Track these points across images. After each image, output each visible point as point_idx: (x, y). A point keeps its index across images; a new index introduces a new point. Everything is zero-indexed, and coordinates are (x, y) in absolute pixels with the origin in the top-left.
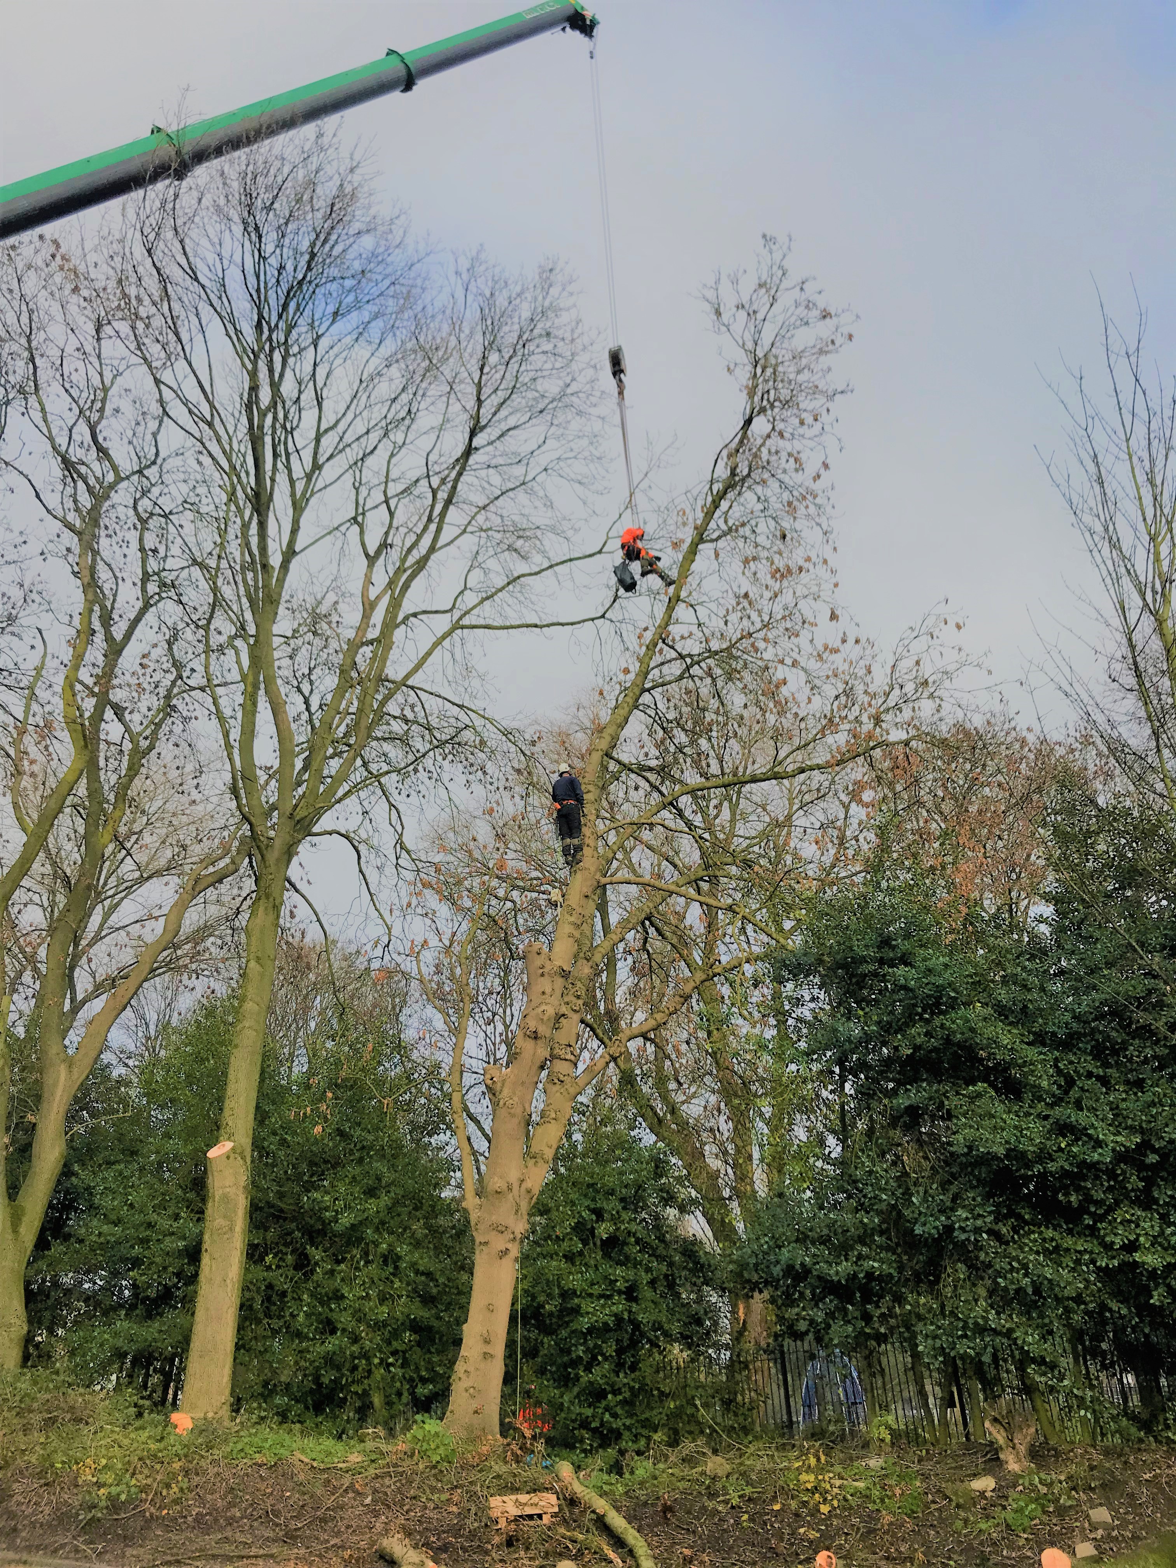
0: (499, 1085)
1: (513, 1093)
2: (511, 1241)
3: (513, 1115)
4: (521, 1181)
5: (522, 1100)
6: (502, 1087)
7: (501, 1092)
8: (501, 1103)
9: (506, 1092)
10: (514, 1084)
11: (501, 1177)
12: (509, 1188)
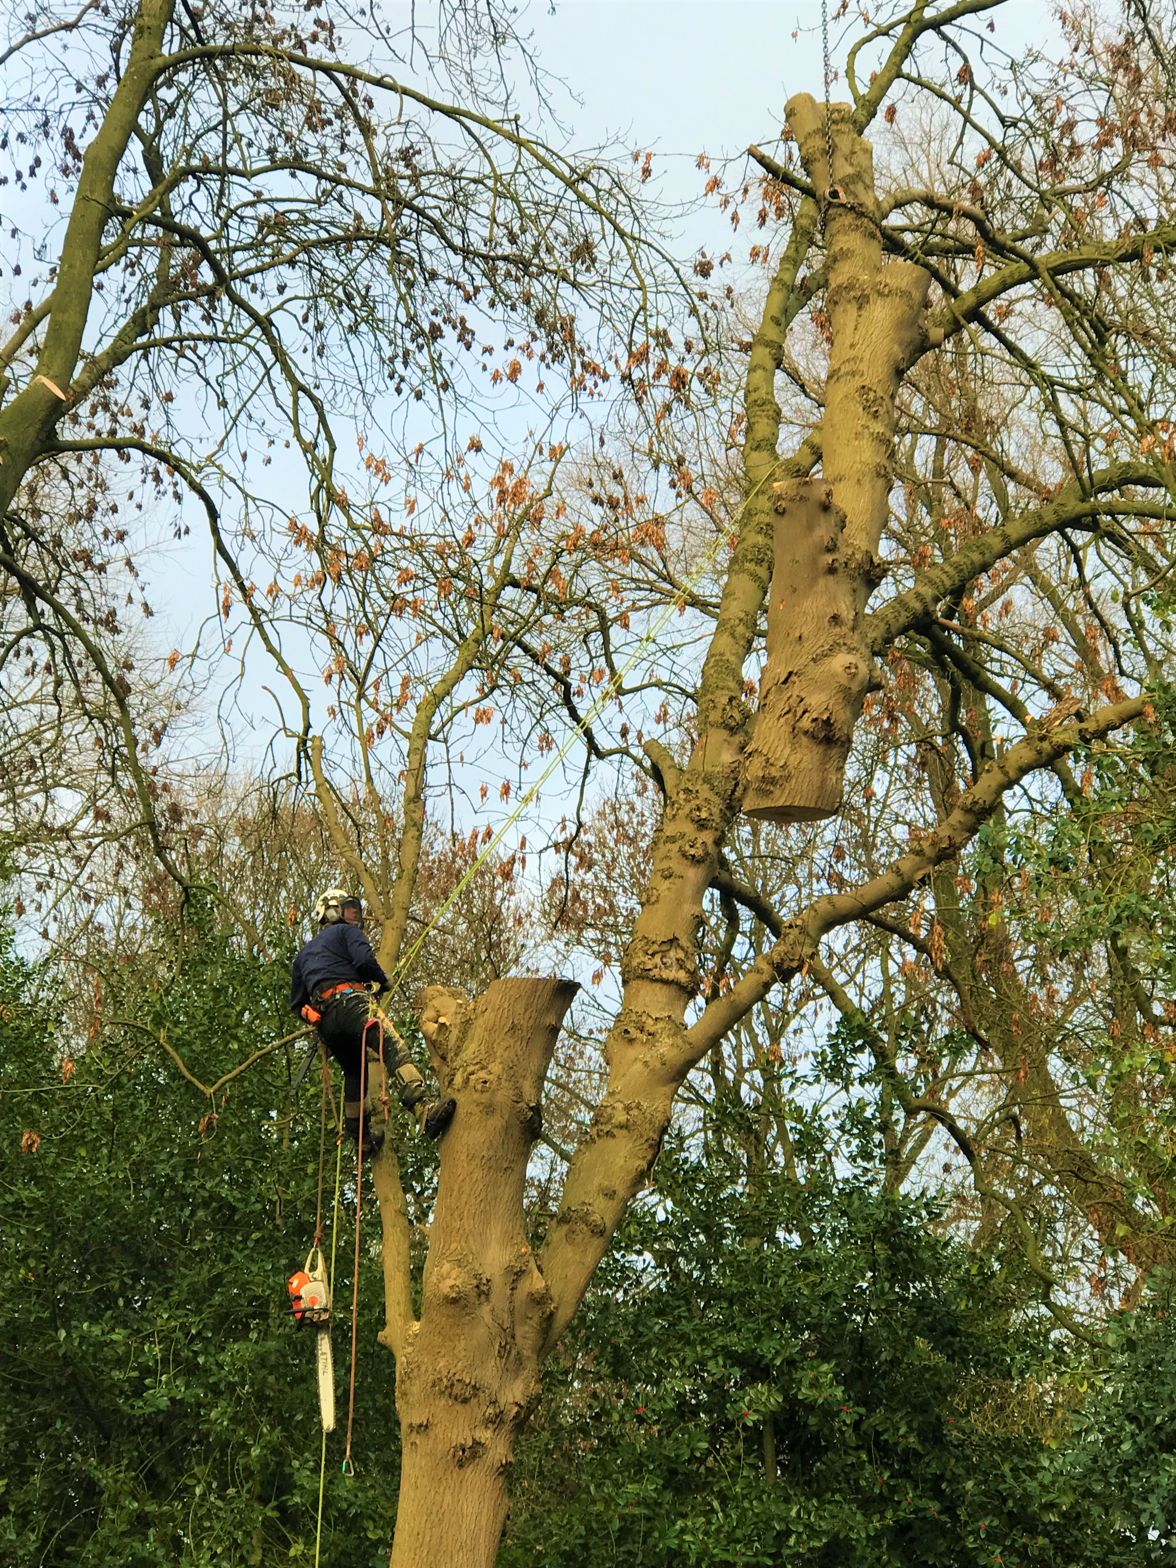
0: (455, 1034)
1: (490, 1053)
2: (488, 1422)
3: (489, 1109)
4: (517, 1275)
5: (512, 1070)
6: (462, 1039)
7: (458, 1050)
8: (459, 1079)
9: (471, 1050)
10: (491, 1030)
11: (459, 1263)
12: (483, 1291)
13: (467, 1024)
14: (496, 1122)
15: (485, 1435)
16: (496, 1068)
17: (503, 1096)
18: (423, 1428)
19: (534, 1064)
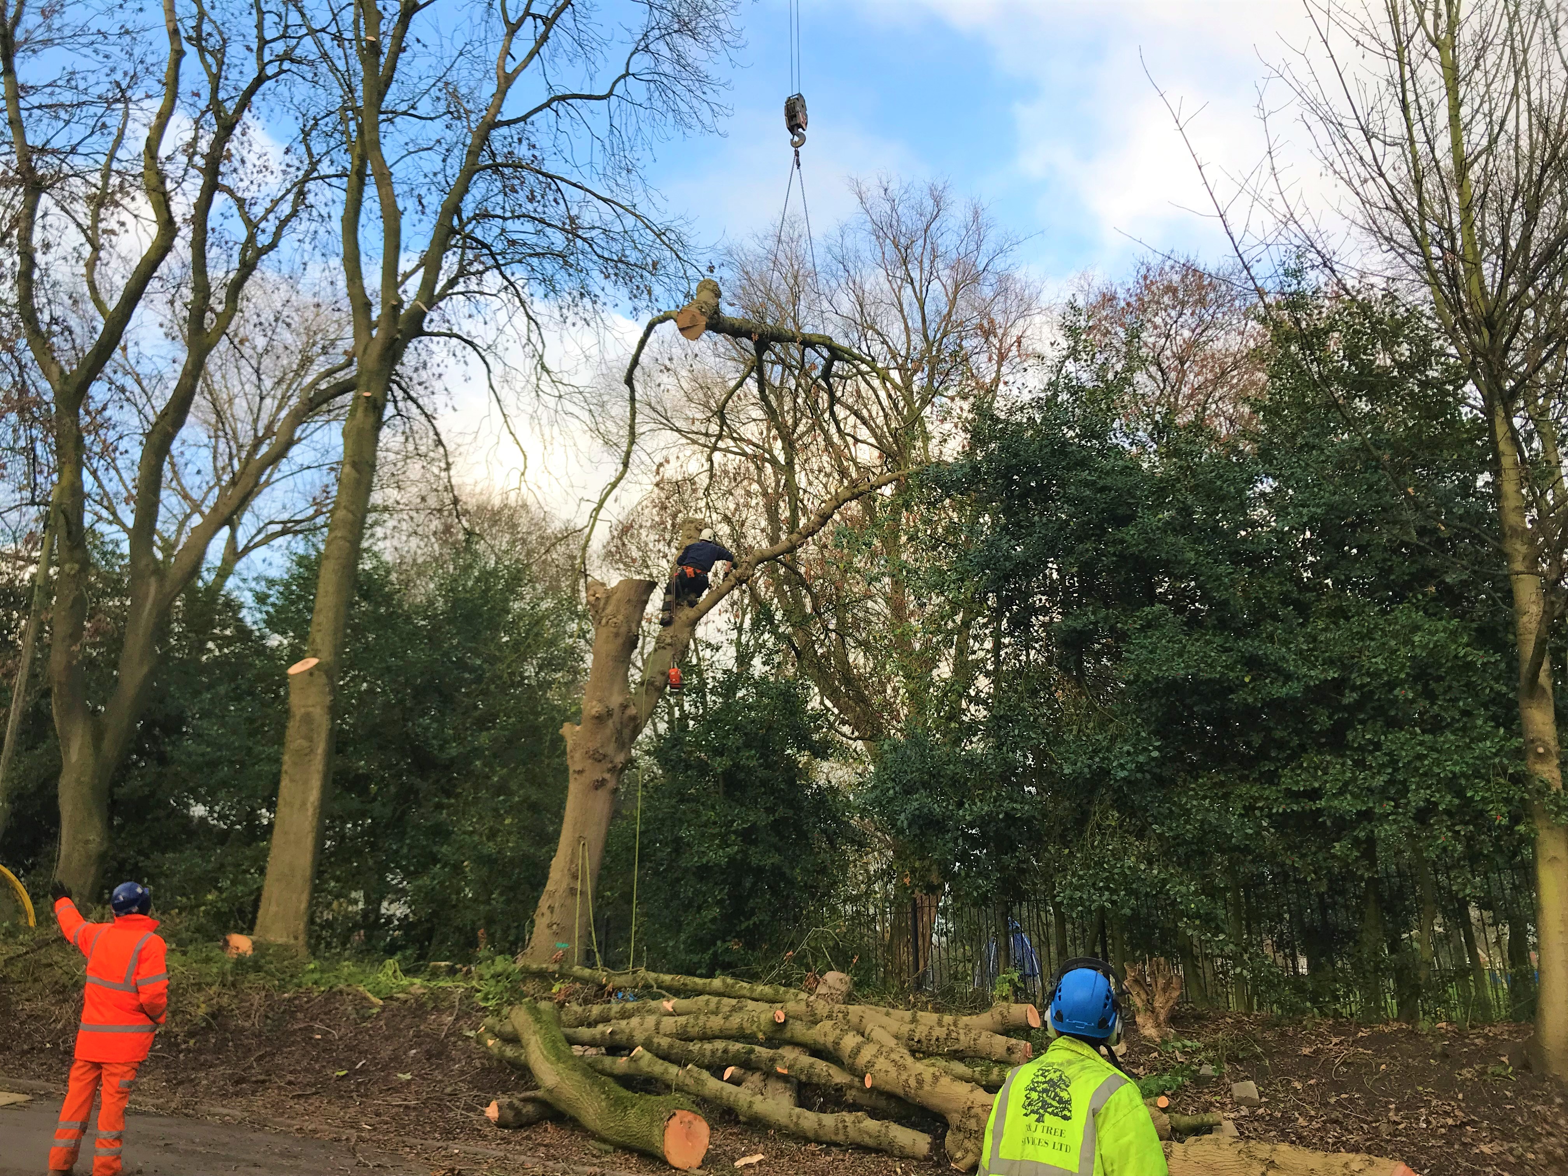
0: (602, 601)
1: (618, 611)
2: (609, 770)
3: (617, 635)
4: (624, 707)
5: (628, 619)
6: (606, 603)
7: (604, 609)
8: (604, 621)
9: (609, 610)
10: (619, 601)
11: (600, 701)
12: (609, 713)
13: (608, 598)
14: (620, 640)
15: (607, 776)
16: (620, 617)
17: (624, 630)
18: (580, 772)
19: (637, 617)
